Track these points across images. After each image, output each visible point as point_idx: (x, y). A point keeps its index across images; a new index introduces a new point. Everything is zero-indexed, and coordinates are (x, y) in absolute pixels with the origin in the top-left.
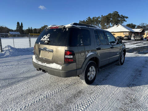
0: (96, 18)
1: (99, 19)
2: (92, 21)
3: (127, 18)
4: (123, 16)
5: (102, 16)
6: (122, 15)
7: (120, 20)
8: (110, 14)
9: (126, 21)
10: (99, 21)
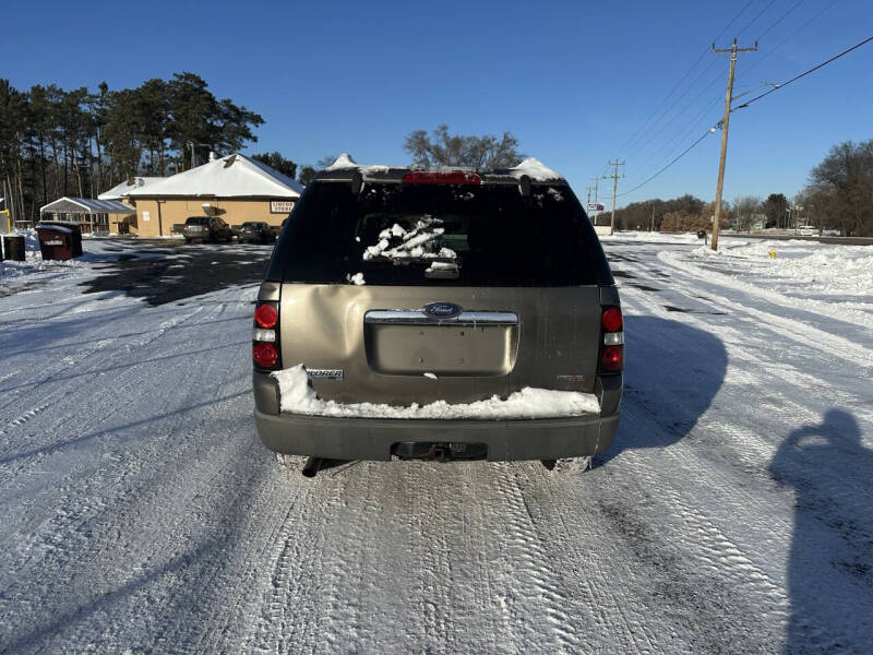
0: (60, 92)
1: (84, 108)
2: (33, 115)
3: (257, 120)
4: (233, 108)
5: (104, 87)
6: (227, 102)
7: (221, 129)
8: (155, 86)
9: (255, 139)
10: (88, 116)
